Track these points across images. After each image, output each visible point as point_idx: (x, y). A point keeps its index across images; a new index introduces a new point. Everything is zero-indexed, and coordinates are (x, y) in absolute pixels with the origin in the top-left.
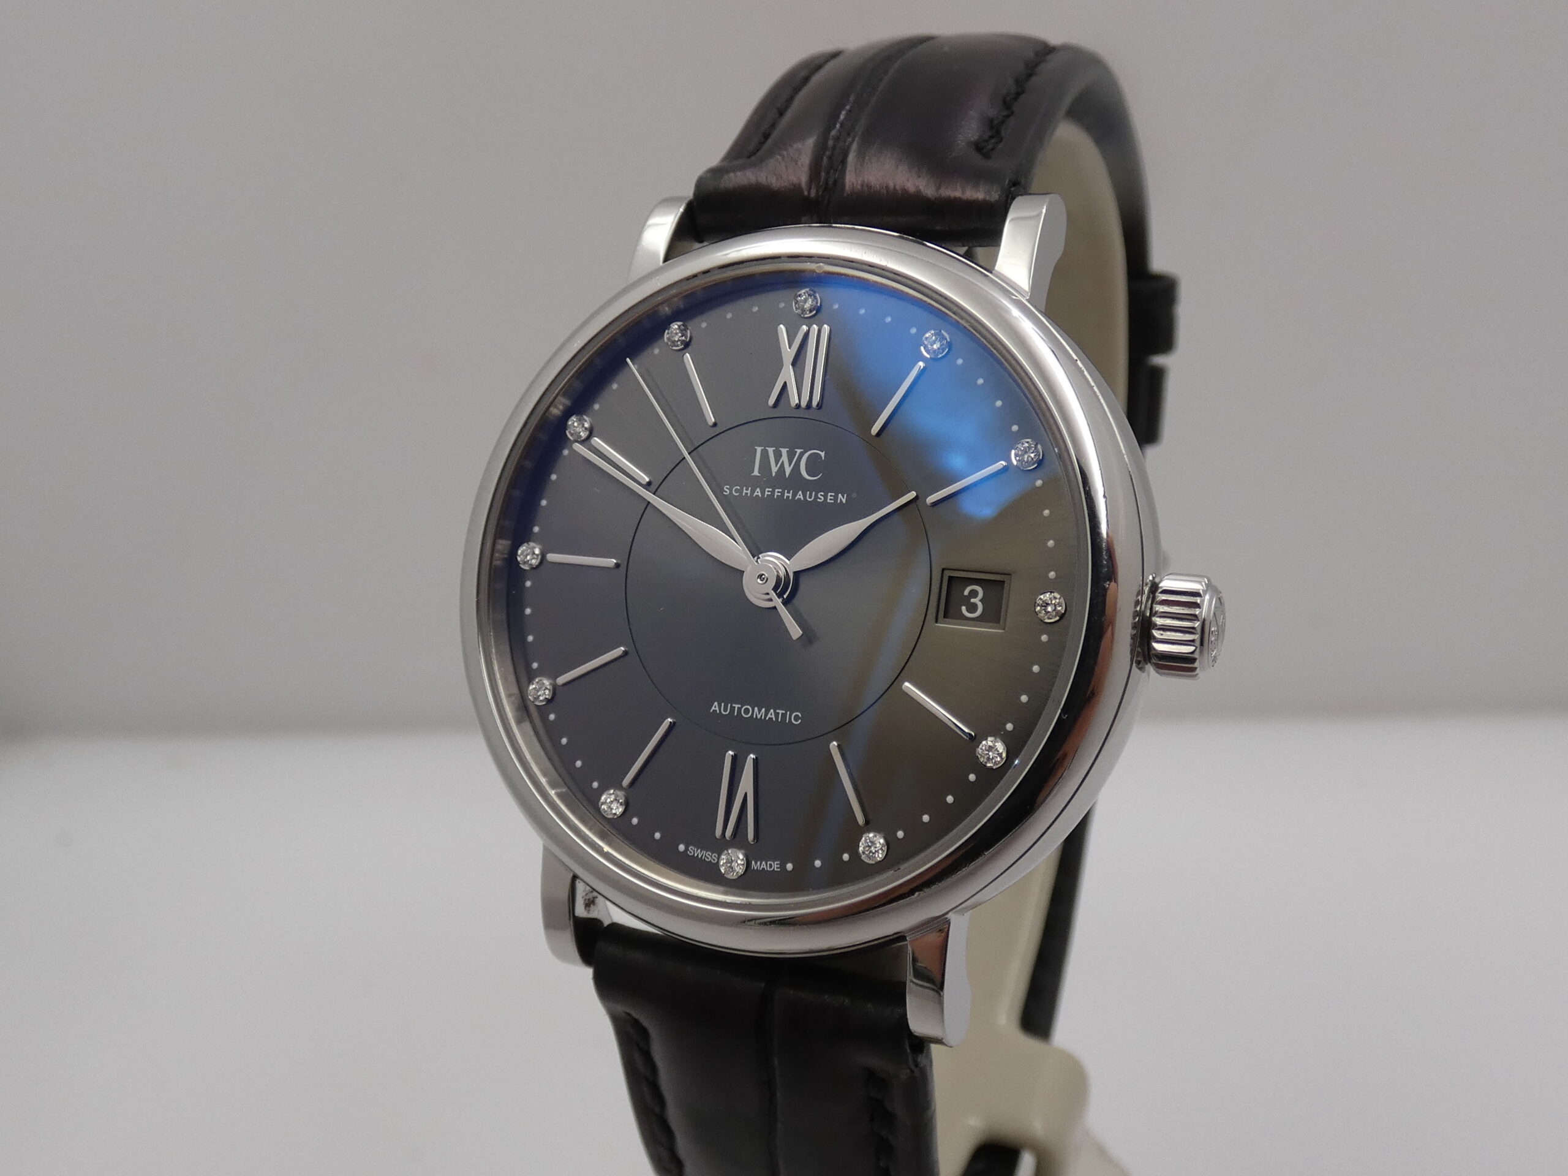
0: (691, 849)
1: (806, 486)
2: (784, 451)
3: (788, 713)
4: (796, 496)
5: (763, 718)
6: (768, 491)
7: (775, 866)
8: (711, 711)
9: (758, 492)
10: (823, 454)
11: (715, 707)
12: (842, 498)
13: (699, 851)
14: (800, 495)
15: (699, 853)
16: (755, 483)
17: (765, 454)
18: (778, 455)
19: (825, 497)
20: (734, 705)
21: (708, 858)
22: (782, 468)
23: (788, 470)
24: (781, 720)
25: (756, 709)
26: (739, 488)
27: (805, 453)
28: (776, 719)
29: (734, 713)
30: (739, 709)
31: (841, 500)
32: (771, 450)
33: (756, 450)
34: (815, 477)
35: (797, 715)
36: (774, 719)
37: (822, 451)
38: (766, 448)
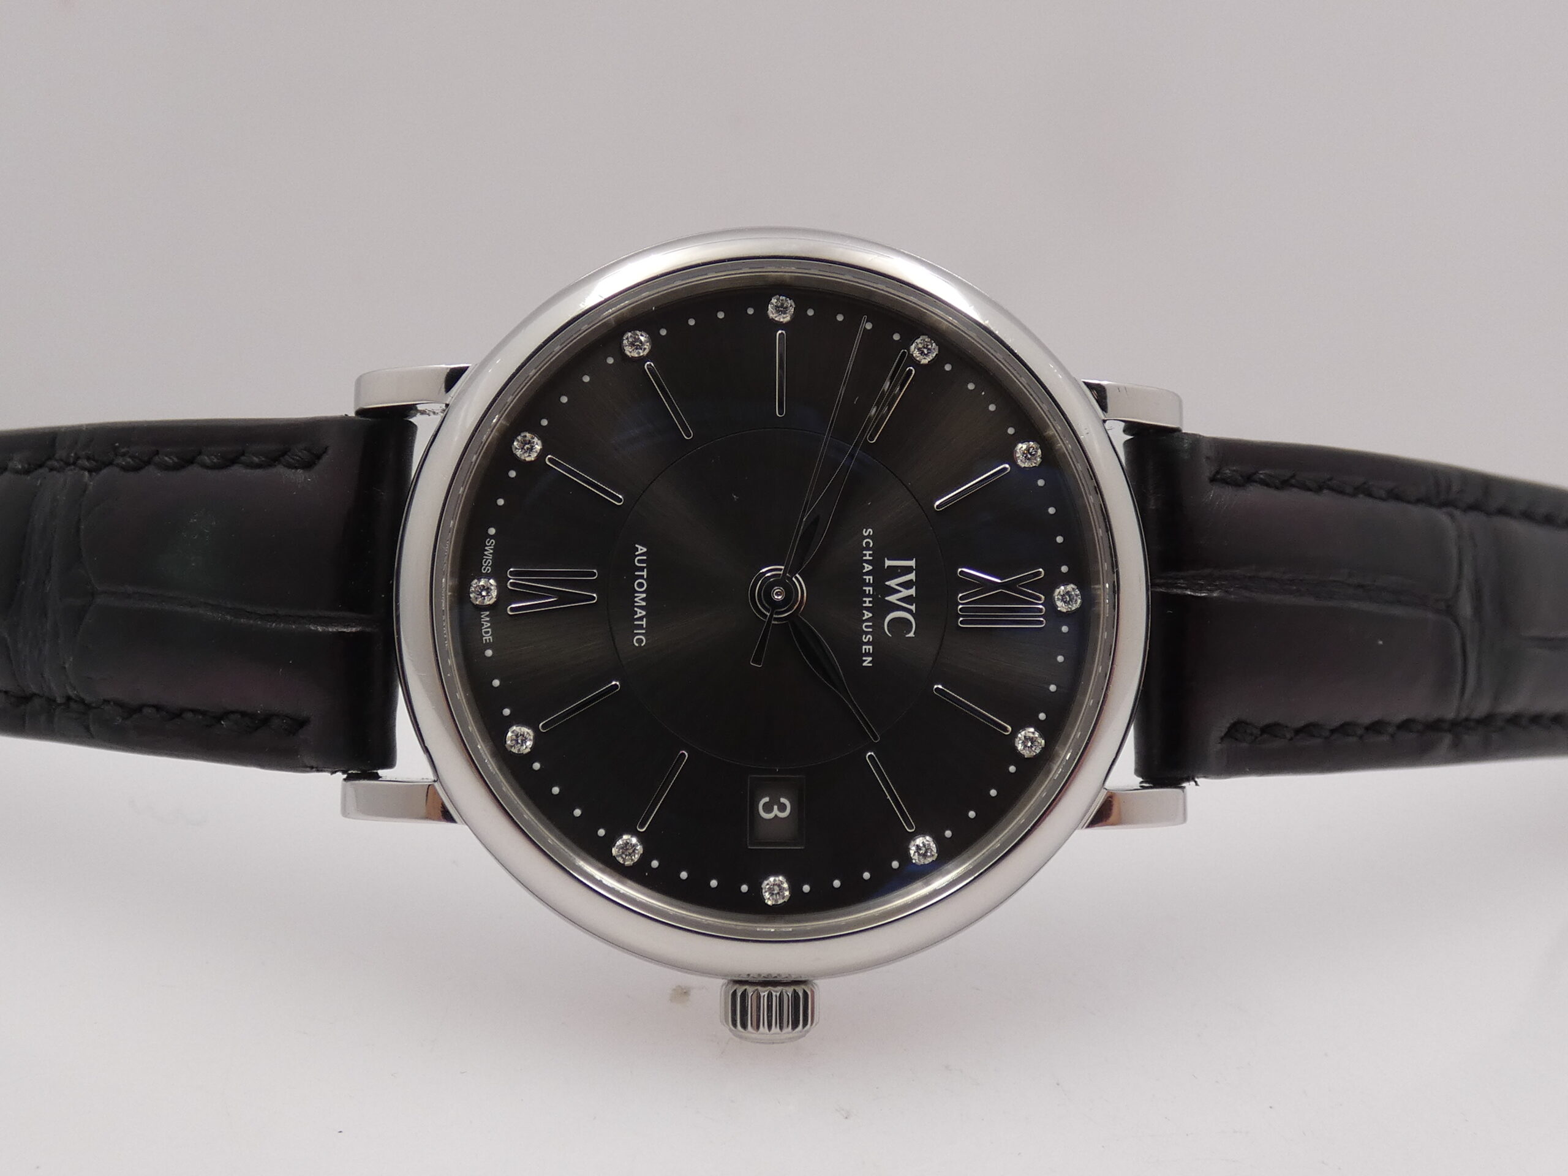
0: (492, 542)
1: (877, 620)
2: (912, 592)
3: (644, 631)
4: (866, 610)
5: (636, 604)
6: (869, 579)
7: (488, 638)
8: (637, 546)
9: (868, 568)
13: (492, 551)
14: (867, 615)
15: (489, 551)
16: (877, 562)
17: (907, 570)
18: (907, 585)
19: (868, 643)
20: (645, 570)
21: (485, 562)
22: (894, 591)
23: (892, 598)
24: (636, 624)
25: (644, 595)
26: (871, 546)
27: (912, 615)
28: (636, 618)
29: (637, 571)
30: (642, 577)
31: (866, 660)
32: (912, 576)
33: (911, 559)
34: (888, 630)
35: (643, 641)
36: (636, 617)
37: (914, 634)
38: (914, 572)
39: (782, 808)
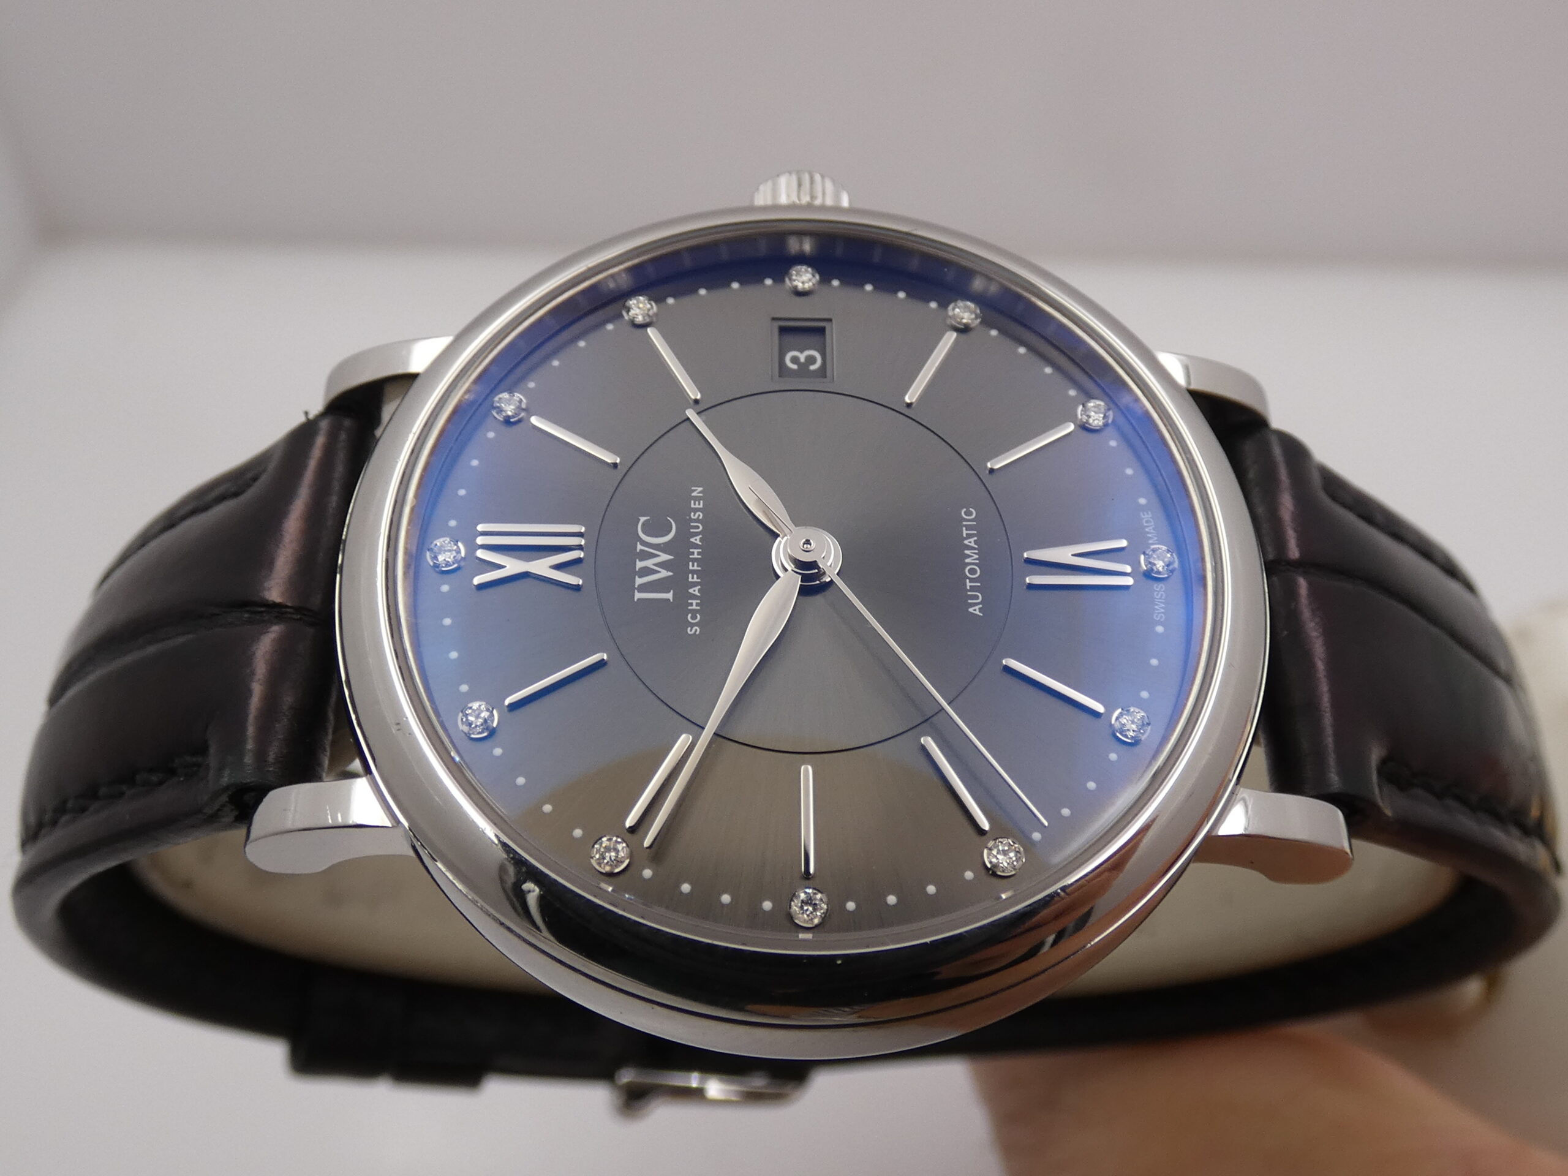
1: (684, 535)
2: (640, 565)
3: (964, 523)
4: (697, 544)
5: (976, 551)
6: (693, 578)
7: (1146, 517)
8: (981, 615)
9: (694, 591)
10: (643, 519)
11: (975, 610)
12: (697, 491)
13: (1156, 607)
14: (696, 540)
15: (1159, 607)
16: (682, 596)
17: (643, 588)
18: (646, 571)
19: (696, 510)
20: (968, 588)
21: (1162, 595)
22: (663, 565)
23: (664, 557)
24: (975, 530)
25: (967, 561)
26: (690, 615)
27: (641, 539)
29: (978, 586)
30: (971, 580)
31: (699, 493)
32: (639, 581)
33: (638, 599)
34: (671, 523)
35: (965, 513)
36: (976, 538)
37: (639, 520)
38: (636, 586)
39: (795, 360)
